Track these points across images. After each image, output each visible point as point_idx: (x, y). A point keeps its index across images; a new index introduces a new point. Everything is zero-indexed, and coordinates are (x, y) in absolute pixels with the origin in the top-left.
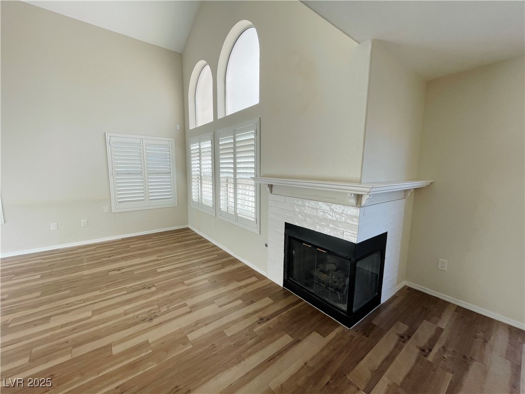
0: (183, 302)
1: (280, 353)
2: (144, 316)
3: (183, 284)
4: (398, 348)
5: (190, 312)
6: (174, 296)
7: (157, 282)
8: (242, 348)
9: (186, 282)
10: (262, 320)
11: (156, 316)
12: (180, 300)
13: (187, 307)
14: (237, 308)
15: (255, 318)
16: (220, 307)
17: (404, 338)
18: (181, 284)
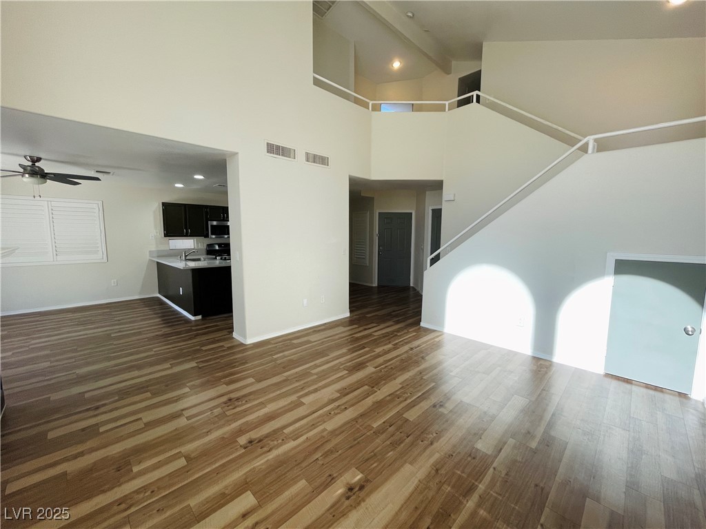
0: (190, 421)
2: (240, 403)
3: (188, 458)
6: (204, 431)
7: (241, 456)
9: (182, 462)
11: (225, 403)
12: (196, 424)
18: (193, 455)
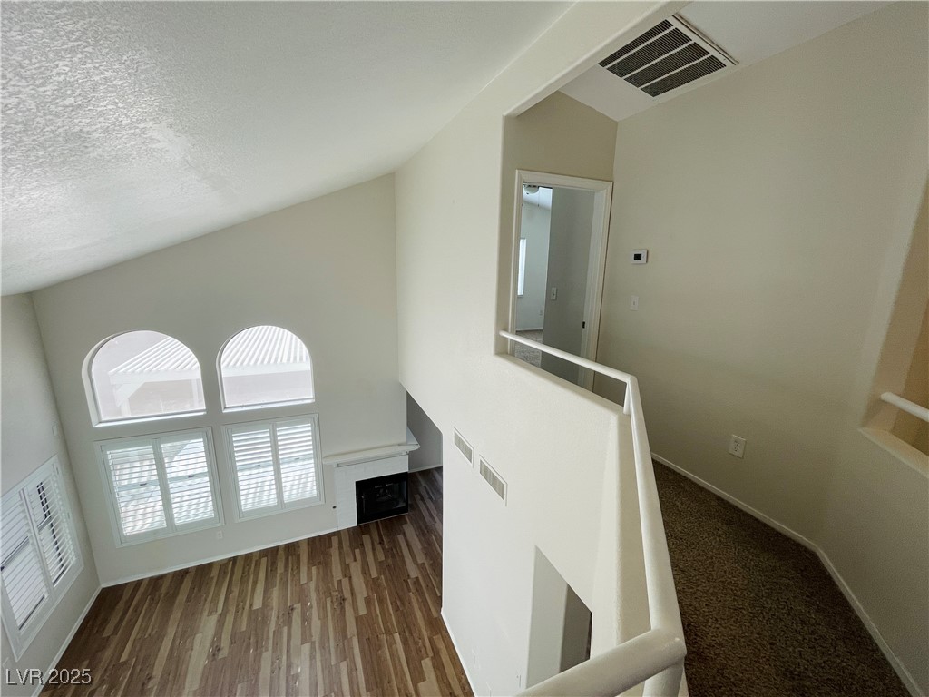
1: (407, 542)
4: (425, 504)
5: (350, 578)
8: (396, 555)
10: (381, 543)
13: (343, 580)
14: (363, 553)
15: (378, 547)
16: (355, 560)
17: (422, 499)
